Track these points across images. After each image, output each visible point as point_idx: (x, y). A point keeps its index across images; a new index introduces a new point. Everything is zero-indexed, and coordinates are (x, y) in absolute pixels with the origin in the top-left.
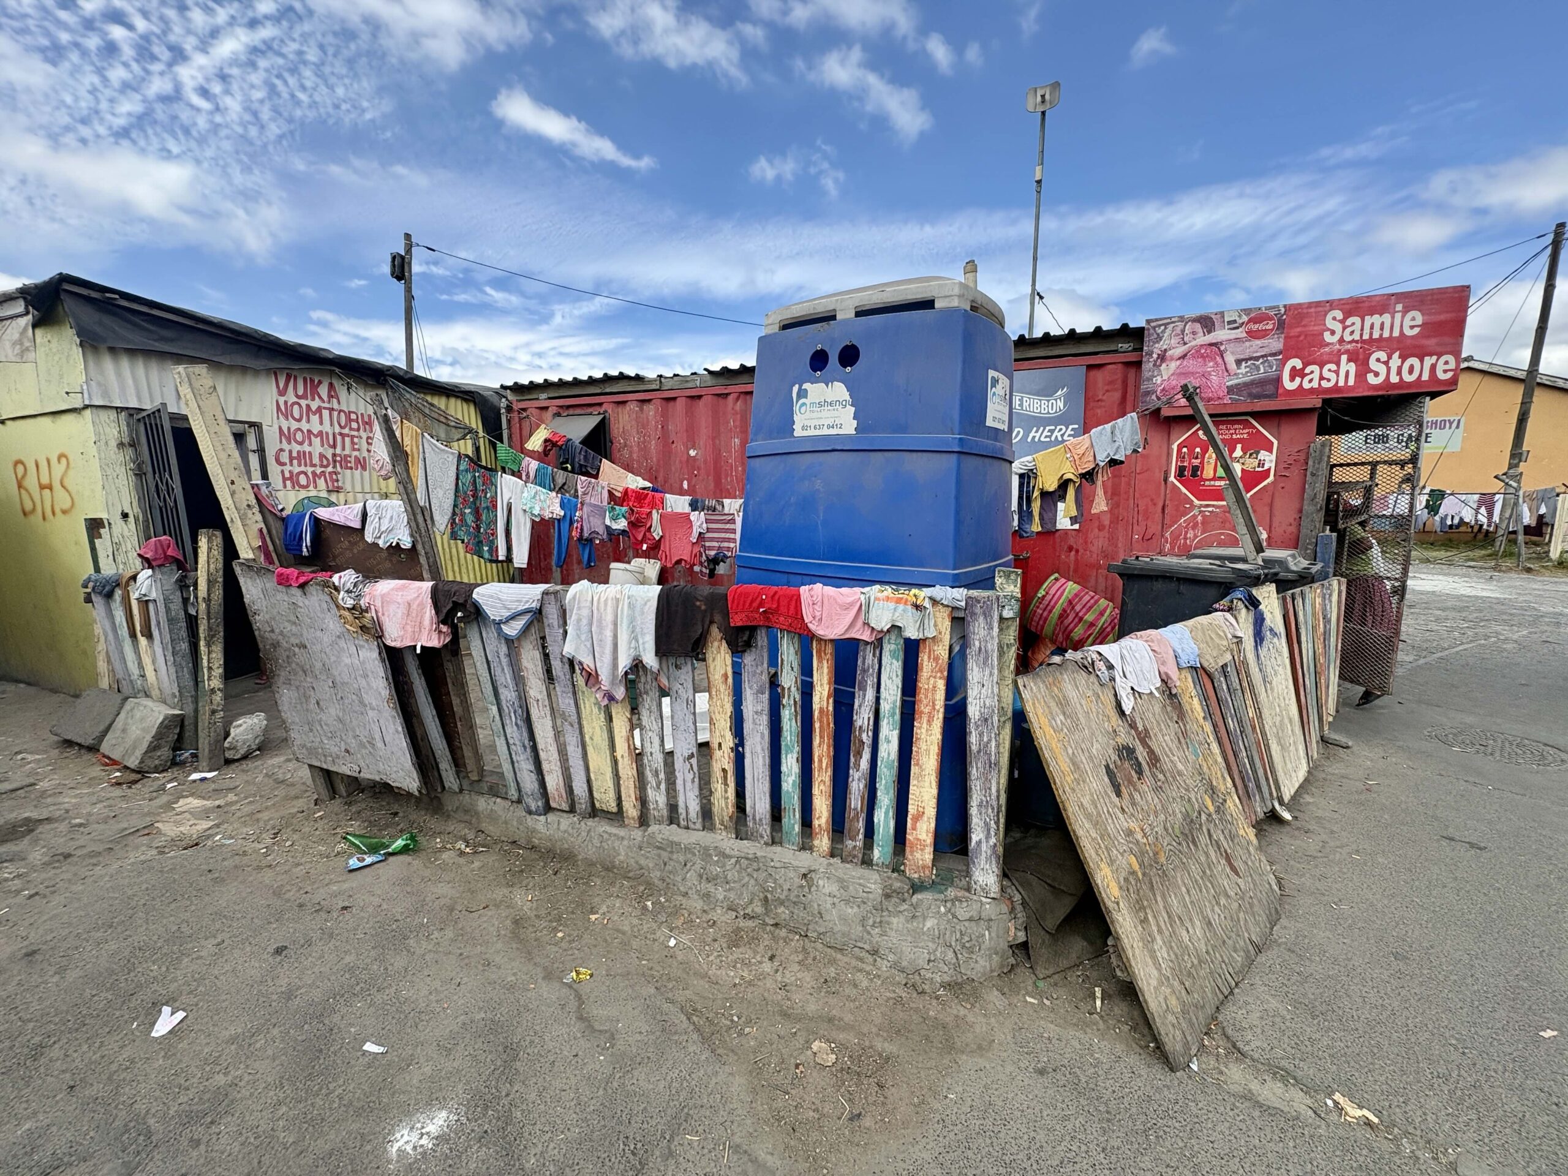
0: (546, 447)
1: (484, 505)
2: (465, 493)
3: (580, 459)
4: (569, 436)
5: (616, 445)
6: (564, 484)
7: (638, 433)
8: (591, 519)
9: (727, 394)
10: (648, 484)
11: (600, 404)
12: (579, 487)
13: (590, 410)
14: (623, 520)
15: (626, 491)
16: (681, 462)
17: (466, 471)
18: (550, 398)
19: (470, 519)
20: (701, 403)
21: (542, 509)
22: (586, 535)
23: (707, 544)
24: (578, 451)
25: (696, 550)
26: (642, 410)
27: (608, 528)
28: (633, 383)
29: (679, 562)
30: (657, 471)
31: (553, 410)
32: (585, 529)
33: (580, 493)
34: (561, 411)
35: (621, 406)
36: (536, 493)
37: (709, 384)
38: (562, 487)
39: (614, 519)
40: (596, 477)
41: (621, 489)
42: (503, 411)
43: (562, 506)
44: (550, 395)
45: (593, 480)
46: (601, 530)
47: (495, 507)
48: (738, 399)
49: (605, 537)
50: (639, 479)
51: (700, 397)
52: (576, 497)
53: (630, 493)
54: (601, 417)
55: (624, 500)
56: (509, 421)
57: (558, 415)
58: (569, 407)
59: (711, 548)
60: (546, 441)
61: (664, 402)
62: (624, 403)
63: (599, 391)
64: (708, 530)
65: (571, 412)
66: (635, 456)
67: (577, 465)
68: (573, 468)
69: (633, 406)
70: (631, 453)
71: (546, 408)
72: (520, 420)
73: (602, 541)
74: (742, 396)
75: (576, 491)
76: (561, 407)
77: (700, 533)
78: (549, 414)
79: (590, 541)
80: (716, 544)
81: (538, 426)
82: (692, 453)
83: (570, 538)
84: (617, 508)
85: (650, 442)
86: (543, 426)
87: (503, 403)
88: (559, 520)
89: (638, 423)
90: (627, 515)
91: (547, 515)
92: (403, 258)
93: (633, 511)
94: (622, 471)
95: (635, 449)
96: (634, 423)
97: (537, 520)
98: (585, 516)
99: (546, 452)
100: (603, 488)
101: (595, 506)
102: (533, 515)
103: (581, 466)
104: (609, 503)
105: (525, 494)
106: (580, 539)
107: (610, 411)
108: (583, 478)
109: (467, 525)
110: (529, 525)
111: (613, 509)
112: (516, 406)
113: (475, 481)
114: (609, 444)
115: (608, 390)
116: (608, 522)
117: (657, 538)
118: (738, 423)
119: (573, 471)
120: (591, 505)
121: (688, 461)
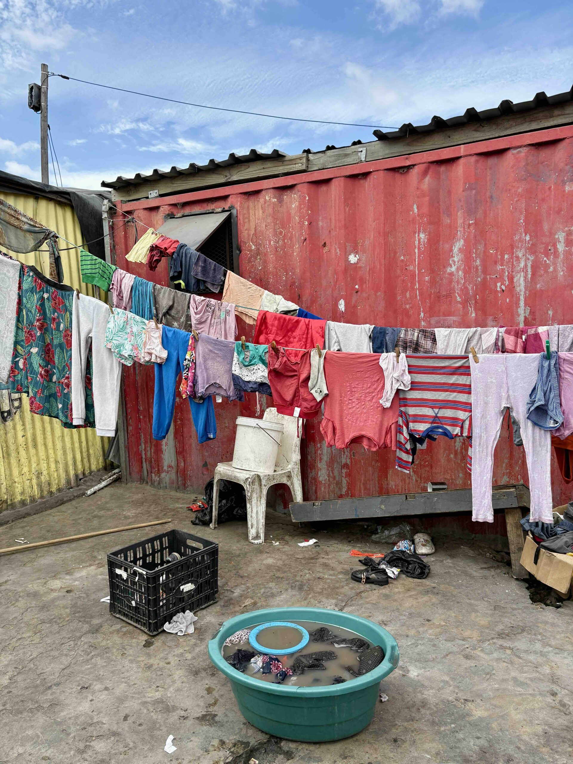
0: (152, 257)
1: (56, 342)
2: (31, 324)
3: (196, 271)
4: (182, 242)
5: (245, 252)
6: (171, 308)
7: (275, 234)
8: (210, 363)
9: (409, 167)
10: (293, 306)
11: (225, 198)
12: (192, 311)
13: (211, 207)
14: (261, 366)
15: (264, 318)
16: (336, 272)
17: (32, 291)
18: (161, 196)
19: (36, 361)
20: (368, 184)
21: (135, 347)
22: (201, 390)
23: (412, 411)
24: (194, 260)
25: (390, 420)
26: (280, 201)
27: (236, 379)
28: (269, 164)
29: (357, 440)
30: (301, 287)
31: (165, 210)
32: (200, 380)
33: (193, 322)
34: (175, 211)
35: (252, 198)
36: (126, 322)
37: (380, 155)
38: (167, 313)
39: (247, 365)
40: (219, 296)
41: (255, 314)
42: (105, 215)
43: (165, 342)
44: (162, 192)
45: (213, 301)
46: (225, 382)
47: (69, 344)
48: (425, 173)
49: (231, 392)
50: (279, 298)
51: (366, 175)
52: (188, 327)
53: (269, 321)
54: (226, 214)
55: (260, 333)
56: (112, 228)
57: (171, 216)
58: (185, 204)
59: (418, 419)
60: (153, 248)
61: (313, 187)
62: (257, 192)
63: (222, 180)
64: (415, 386)
65: (187, 211)
66: (271, 267)
67: (193, 281)
68: (187, 285)
69: (268, 197)
70: (265, 262)
71: (155, 209)
72: (126, 223)
73: (226, 399)
74: (433, 167)
75: (188, 318)
76: (175, 205)
77: (398, 391)
78: (159, 216)
79: (208, 399)
80: (428, 412)
81: (145, 231)
82: (353, 259)
83: (177, 394)
84: (251, 345)
85: (292, 247)
86: (150, 230)
87: (105, 206)
88: (160, 365)
89: (275, 219)
90: (266, 358)
91: (143, 358)
92: (39, 88)
93: (276, 350)
94: (255, 287)
95: (271, 257)
96: (269, 220)
97: (129, 363)
98: (200, 360)
99: (152, 264)
100: (228, 313)
101: (216, 343)
102: (121, 356)
103: (198, 281)
104: (237, 338)
105: (111, 325)
106: (193, 395)
107: (238, 206)
108: (198, 298)
109: (33, 372)
110: (117, 373)
111: (244, 347)
112: (121, 209)
113: (42, 305)
114: (236, 252)
115: (235, 178)
116: (236, 370)
117: (319, 399)
118: (425, 210)
119: (187, 290)
120: (209, 341)
121: (346, 271)
